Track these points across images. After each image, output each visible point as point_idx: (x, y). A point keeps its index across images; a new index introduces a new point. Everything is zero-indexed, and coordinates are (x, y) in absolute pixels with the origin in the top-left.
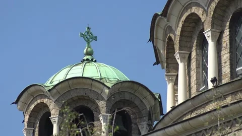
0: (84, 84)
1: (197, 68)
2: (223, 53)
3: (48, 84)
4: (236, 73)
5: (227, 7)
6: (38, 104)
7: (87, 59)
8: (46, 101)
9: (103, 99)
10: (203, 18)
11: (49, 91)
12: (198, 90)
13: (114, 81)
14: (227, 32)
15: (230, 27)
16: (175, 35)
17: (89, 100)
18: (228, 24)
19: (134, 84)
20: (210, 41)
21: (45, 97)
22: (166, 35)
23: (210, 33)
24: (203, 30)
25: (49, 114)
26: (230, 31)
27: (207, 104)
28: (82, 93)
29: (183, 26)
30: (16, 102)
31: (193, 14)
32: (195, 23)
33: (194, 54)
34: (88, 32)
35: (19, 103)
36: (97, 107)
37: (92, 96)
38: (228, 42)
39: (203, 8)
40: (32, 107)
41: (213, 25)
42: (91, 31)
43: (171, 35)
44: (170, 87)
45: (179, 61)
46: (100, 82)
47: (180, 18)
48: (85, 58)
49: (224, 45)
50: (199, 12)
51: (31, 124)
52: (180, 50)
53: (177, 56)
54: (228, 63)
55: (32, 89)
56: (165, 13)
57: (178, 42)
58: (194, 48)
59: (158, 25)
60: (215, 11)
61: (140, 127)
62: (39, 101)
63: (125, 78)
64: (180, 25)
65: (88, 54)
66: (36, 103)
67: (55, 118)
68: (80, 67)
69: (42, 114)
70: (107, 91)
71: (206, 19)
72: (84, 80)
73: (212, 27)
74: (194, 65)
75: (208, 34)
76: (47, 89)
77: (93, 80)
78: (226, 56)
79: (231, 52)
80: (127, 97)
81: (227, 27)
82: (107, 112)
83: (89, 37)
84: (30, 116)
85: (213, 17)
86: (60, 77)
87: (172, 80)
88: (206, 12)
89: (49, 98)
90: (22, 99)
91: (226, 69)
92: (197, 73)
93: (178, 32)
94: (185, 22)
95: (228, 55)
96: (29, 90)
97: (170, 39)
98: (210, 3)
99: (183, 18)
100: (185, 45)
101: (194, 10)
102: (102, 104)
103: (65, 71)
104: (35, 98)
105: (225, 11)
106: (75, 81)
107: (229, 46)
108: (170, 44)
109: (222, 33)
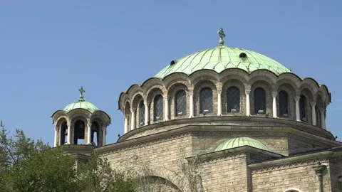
3: (65, 109)
4: (156, 119)
5: (153, 93)
6: (61, 118)
7: (81, 100)
8: (65, 117)
9: (89, 118)
10: (143, 97)
11: (67, 113)
12: (139, 124)
13: (93, 111)
14: (153, 103)
15: (154, 101)
16: (131, 102)
17: (83, 118)
19: (101, 112)
20: (146, 105)
21: (65, 115)
22: (126, 101)
24: (143, 101)
25: (66, 122)
28: (80, 115)
29: (134, 99)
30: (52, 117)
31: (139, 95)
33: (138, 109)
34: (81, 89)
36: (86, 121)
37: (84, 116)
40: (59, 119)
41: (147, 100)
42: (83, 88)
44: (126, 120)
45: (132, 112)
46: (87, 111)
47: (133, 95)
49: (151, 108)
50: (142, 94)
51: (58, 126)
52: (132, 107)
53: (131, 110)
54: (153, 115)
55: (59, 112)
56: (127, 93)
57: (132, 104)
58: (138, 107)
59: (123, 96)
60: (148, 95)
63: (97, 109)
65: (81, 98)
67: (69, 123)
68: (79, 103)
69: (63, 122)
70: (91, 114)
71: (145, 97)
74: (138, 114)
75: (145, 103)
78: (152, 112)
79: (154, 111)
80: (98, 117)
82: (90, 123)
83: (82, 91)
84: (57, 123)
85: (148, 97)
86: (70, 107)
87: (127, 118)
88: (145, 94)
90: (54, 115)
91: (152, 117)
92: (139, 117)
93: (132, 100)
94: (135, 97)
96: (57, 112)
97: (128, 102)
98: (147, 91)
99: (135, 95)
100: (135, 106)
101: (139, 93)
102: (88, 120)
103: (72, 105)
104: (60, 116)
105: (152, 95)
107: (153, 108)
108: (128, 105)
109: (150, 103)
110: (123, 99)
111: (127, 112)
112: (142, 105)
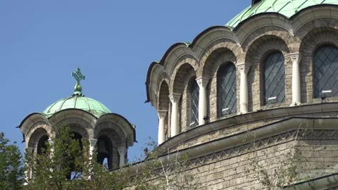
0: (76, 114)
1: (188, 107)
2: (211, 96)
3: (46, 112)
4: (222, 112)
5: (215, 60)
6: (38, 129)
7: (77, 94)
8: (44, 126)
9: (91, 127)
10: (195, 68)
11: (49, 118)
12: (188, 125)
13: (100, 113)
14: (215, 80)
15: (218, 76)
16: (170, 80)
17: (80, 127)
18: (216, 74)
20: (201, 86)
21: (45, 123)
22: (160, 80)
23: (201, 80)
24: (195, 77)
25: (47, 137)
26: (217, 80)
27: (198, 137)
29: (177, 73)
30: (20, 127)
31: (187, 64)
32: (187, 71)
33: (185, 96)
34: (78, 73)
35: (22, 127)
36: (87, 133)
37: (82, 124)
38: (216, 88)
39: (196, 59)
40: (33, 131)
41: (204, 74)
42: (81, 72)
43: (166, 79)
44: (161, 121)
45: (172, 101)
46: (89, 113)
47: (175, 66)
48: (76, 93)
49: (212, 90)
50: (192, 63)
51: (31, 144)
52: (174, 92)
53: (171, 97)
54: (215, 104)
55: (34, 116)
56: (162, 62)
57: (172, 85)
58: (185, 91)
59: (154, 71)
60: (206, 63)
61: (119, 151)
62: (39, 126)
63: (108, 111)
64: (175, 72)
65: (77, 90)
66: (36, 128)
68: (72, 100)
69: (40, 137)
70: (95, 121)
71: (198, 69)
72: (77, 112)
73: (203, 75)
74: (184, 105)
75: (199, 81)
76: (47, 117)
77: (84, 111)
78: (213, 99)
79: (217, 96)
80: (110, 126)
81: (215, 76)
82: (95, 138)
83: (78, 76)
84: (31, 138)
85: (204, 68)
86: (56, 108)
87: (163, 116)
88: (198, 63)
89: (47, 124)
90: (25, 124)
91: (214, 110)
92: (187, 111)
93: (173, 78)
94: (179, 70)
95: (215, 98)
96: (30, 117)
97: (164, 83)
98: (202, 56)
99: (178, 67)
100: (178, 89)
101: (188, 60)
102: (90, 131)
103: (60, 103)
104: (35, 124)
105: (213, 63)
106: (69, 111)
107: (216, 91)
108: (164, 89)
109: (210, 81)
110: (155, 78)
111: (164, 104)
112: (193, 87)
